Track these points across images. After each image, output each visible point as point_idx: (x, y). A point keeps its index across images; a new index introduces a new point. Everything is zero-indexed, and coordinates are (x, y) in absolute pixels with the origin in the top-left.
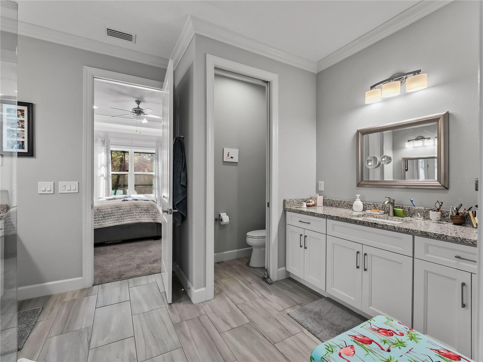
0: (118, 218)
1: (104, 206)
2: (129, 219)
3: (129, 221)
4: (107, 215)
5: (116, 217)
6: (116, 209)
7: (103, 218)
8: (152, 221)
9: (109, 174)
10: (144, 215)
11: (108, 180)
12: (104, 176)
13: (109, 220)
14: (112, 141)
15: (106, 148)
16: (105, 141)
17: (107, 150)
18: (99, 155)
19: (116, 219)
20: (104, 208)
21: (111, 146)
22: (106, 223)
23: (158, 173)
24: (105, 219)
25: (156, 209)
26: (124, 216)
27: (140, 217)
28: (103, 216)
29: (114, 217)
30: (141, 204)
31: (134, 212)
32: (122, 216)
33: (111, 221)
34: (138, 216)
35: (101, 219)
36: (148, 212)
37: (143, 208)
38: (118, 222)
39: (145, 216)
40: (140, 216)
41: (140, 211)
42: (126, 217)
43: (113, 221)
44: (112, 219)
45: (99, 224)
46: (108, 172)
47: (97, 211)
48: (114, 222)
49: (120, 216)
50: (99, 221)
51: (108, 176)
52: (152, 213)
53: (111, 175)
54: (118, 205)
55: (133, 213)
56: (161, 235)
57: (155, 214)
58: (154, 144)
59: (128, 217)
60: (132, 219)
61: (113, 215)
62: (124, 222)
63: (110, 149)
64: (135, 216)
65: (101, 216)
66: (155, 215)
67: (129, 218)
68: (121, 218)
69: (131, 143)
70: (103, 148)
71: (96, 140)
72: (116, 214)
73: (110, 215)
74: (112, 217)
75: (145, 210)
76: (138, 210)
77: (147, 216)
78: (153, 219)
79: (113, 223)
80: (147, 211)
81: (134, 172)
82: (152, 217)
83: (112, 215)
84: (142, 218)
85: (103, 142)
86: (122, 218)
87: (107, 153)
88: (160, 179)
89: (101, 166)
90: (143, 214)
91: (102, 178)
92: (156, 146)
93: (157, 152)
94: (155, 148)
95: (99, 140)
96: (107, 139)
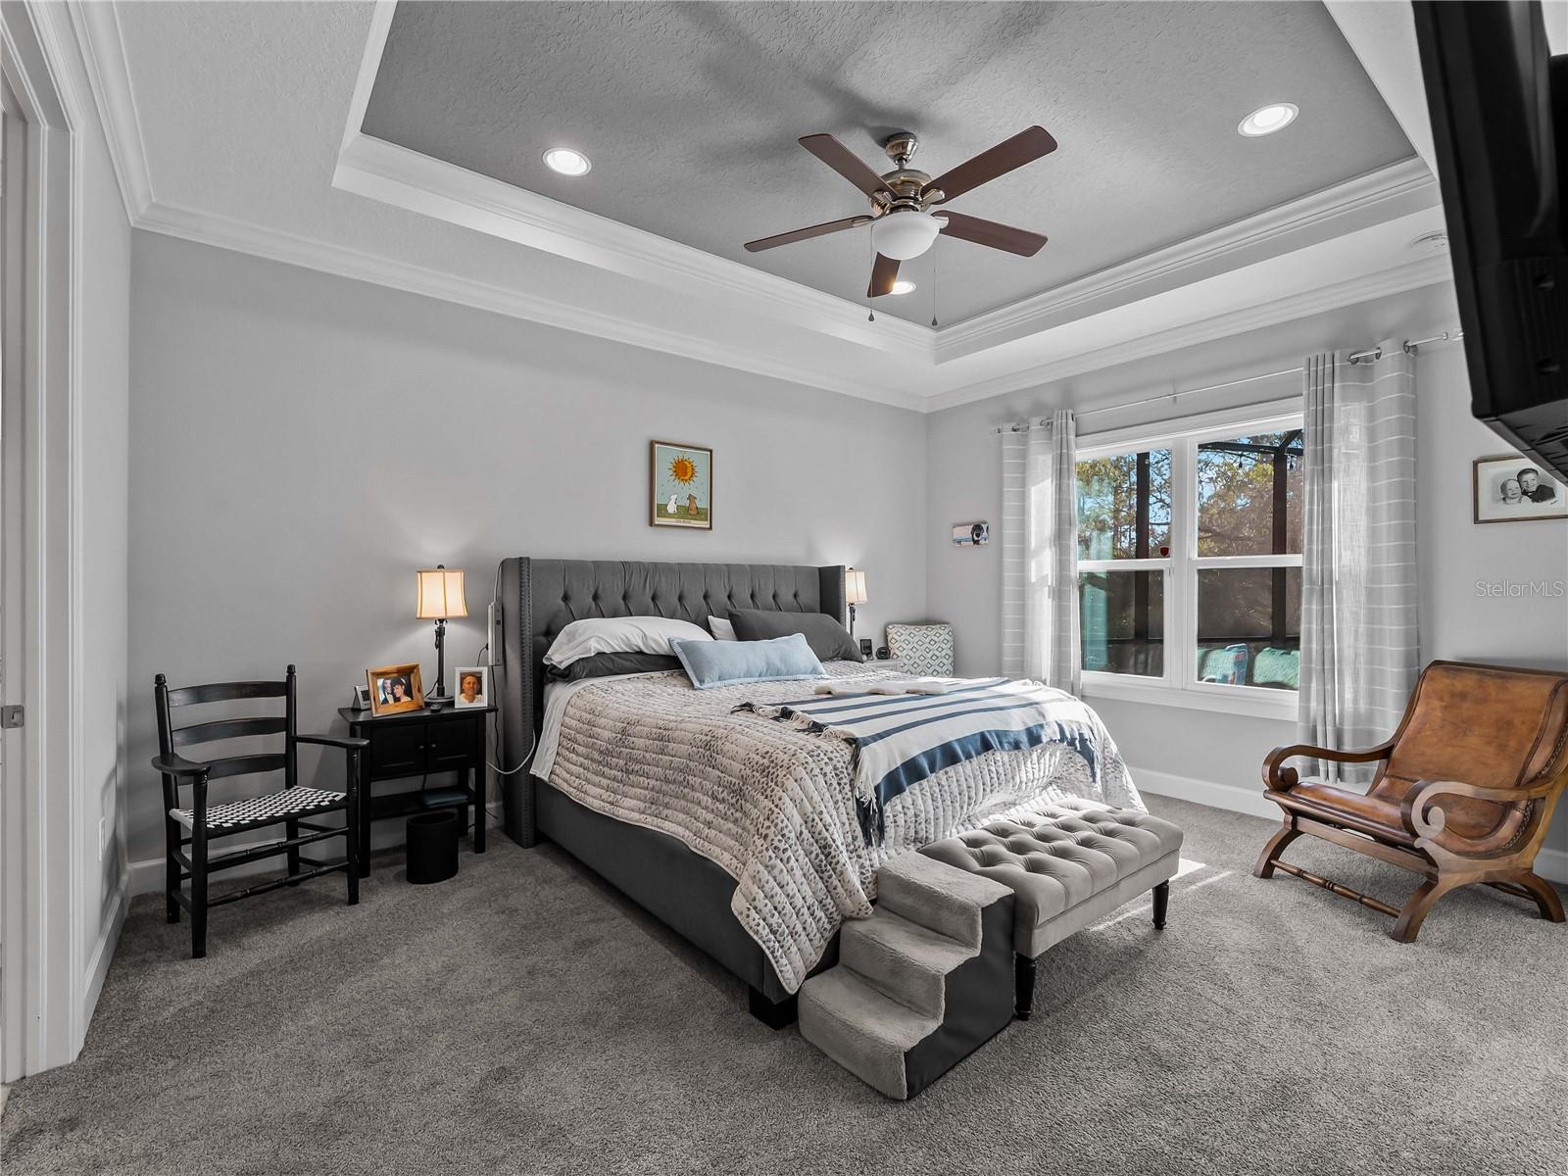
2: (679, 817)
3: (679, 824)
9: (1069, 570)
11: (1061, 600)
12: (1047, 583)
15: (1054, 455)
16: (1053, 422)
17: (1060, 460)
18: (1033, 489)
27: (709, 824)
31: (697, 782)
32: (664, 787)
34: (706, 812)
36: (741, 806)
40: (711, 817)
46: (1062, 564)
51: (1062, 579)
53: (1074, 575)
55: (693, 786)
58: (1289, 370)
59: (679, 803)
60: (686, 818)
64: (695, 808)
67: (681, 810)
70: (1051, 456)
71: (1026, 429)
74: (640, 782)
81: (1200, 557)
85: (1051, 429)
87: (1059, 475)
89: (1041, 543)
91: (1046, 592)
92: (1313, 375)
93: (1322, 417)
94: (1305, 392)
95: (1035, 425)
96: (1064, 412)
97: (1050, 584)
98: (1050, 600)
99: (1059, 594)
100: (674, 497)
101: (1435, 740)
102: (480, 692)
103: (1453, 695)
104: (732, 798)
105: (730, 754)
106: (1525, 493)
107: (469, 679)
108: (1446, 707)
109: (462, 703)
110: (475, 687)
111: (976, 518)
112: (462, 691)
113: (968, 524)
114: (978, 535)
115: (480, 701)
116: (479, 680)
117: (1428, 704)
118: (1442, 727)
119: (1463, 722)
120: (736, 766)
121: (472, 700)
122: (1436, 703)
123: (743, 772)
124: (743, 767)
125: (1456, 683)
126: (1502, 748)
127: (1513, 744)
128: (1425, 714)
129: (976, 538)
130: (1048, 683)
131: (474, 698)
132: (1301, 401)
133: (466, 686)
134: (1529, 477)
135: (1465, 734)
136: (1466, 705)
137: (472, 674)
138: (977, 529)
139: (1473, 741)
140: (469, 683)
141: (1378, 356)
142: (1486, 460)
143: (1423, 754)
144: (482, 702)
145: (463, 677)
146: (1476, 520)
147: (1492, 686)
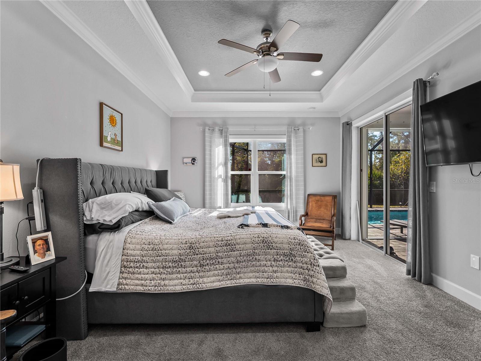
0: (230, 271)
1: (203, 240)
2: (251, 275)
3: (250, 278)
4: (208, 261)
5: (226, 267)
6: (225, 248)
7: (199, 268)
8: (302, 284)
9: (228, 174)
10: (284, 266)
11: (226, 183)
12: (221, 178)
13: (212, 273)
14: (231, 129)
15: (224, 139)
16: (223, 129)
17: (226, 141)
18: (216, 149)
19: (225, 272)
20: (202, 244)
21: (230, 136)
22: (205, 280)
23: (291, 172)
24: (203, 269)
25: (310, 255)
26: (240, 265)
27: (275, 272)
28: (200, 262)
29: (222, 267)
30: (275, 240)
31: (262, 257)
32: (236, 265)
33: (214, 275)
34: (271, 268)
35: (195, 269)
36: (292, 260)
37: (280, 249)
38: (229, 280)
39: (285, 269)
40: (275, 269)
41: (275, 257)
42: (246, 269)
43: (218, 275)
44: (216, 272)
45: (192, 281)
46: (226, 172)
47: (188, 251)
48: (221, 278)
49: (232, 265)
50: (192, 275)
51: (226, 176)
52: (301, 264)
53: (229, 175)
54: (229, 238)
55: (259, 260)
56: (322, 321)
57: (309, 266)
58: (284, 129)
59: (249, 269)
60: (257, 274)
61: (219, 262)
62: (241, 281)
63: (228, 140)
64: (263, 268)
65: (195, 262)
66: (309, 270)
67: (251, 272)
68: (234, 270)
69: (255, 130)
70: (221, 139)
71: (213, 130)
72: (225, 260)
73: (214, 261)
74: (216, 268)
75: (284, 255)
76: (269, 254)
77: (289, 269)
78: (305, 280)
79: (219, 281)
80: (290, 256)
81: (258, 171)
82: (302, 274)
83: (217, 263)
84: (279, 274)
85: (221, 131)
86: (238, 270)
87: (226, 146)
88: (294, 181)
89: (219, 165)
90: (280, 263)
91: (220, 180)
92: (288, 131)
93: (289, 141)
94: (286, 134)
95: (217, 129)
96: (226, 127)
97: (223, 178)
98: (223, 183)
99: (225, 181)
100: (110, 133)
101: (316, 210)
102: (48, 249)
103: (316, 201)
104: (286, 258)
105: (279, 242)
106: (319, 161)
107: (40, 242)
108: (315, 203)
109: (36, 260)
110: (44, 246)
111: (193, 156)
112: (35, 252)
113: (191, 158)
114: (194, 162)
115: (49, 255)
116: (46, 241)
117: (312, 203)
118: (316, 207)
119: (320, 206)
120: (286, 246)
121: (44, 256)
122: (313, 203)
123: (290, 247)
124: (289, 245)
125: (316, 198)
126: (327, 210)
127: (329, 209)
128: (312, 205)
129: (193, 163)
130: (222, 207)
131: (45, 255)
132: (286, 136)
133: (37, 247)
134: (320, 158)
135: (321, 208)
136: (319, 202)
137: (41, 239)
138: (194, 160)
139: (322, 209)
140: (39, 245)
141: (298, 130)
142: (314, 154)
143: (314, 213)
144: (51, 256)
145: (34, 242)
146: (313, 166)
147: (322, 198)
